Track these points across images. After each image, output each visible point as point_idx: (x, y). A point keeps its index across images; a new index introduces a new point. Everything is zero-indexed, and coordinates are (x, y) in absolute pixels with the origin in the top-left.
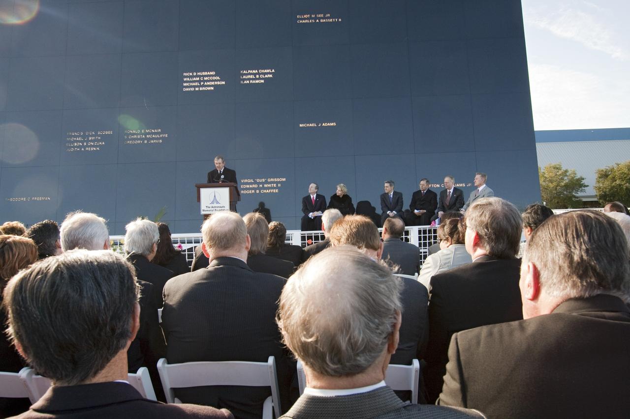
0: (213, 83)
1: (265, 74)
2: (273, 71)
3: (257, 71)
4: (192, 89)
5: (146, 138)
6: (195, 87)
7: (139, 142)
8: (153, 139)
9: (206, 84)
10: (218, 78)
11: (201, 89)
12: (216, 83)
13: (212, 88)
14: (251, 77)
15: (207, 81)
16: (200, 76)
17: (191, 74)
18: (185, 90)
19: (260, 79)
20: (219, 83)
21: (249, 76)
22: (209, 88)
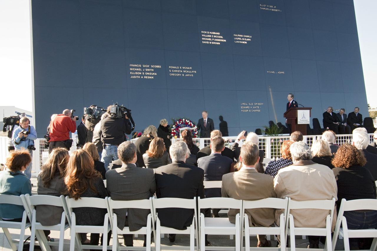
0: (219, 40)
1: (247, 38)
2: (251, 37)
3: (242, 36)
4: (208, 43)
5: (183, 73)
6: (209, 41)
7: (179, 75)
8: (188, 73)
9: (215, 40)
10: (222, 37)
11: (213, 43)
12: (221, 40)
13: (219, 43)
14: (240, 39)
15: (216, 38)
16: (211, 35)
17: (206, 32)
18: (203, 42)
19: (244, 41)
20: (222, 40)
21: (239, 39)
22: (218, 43)
